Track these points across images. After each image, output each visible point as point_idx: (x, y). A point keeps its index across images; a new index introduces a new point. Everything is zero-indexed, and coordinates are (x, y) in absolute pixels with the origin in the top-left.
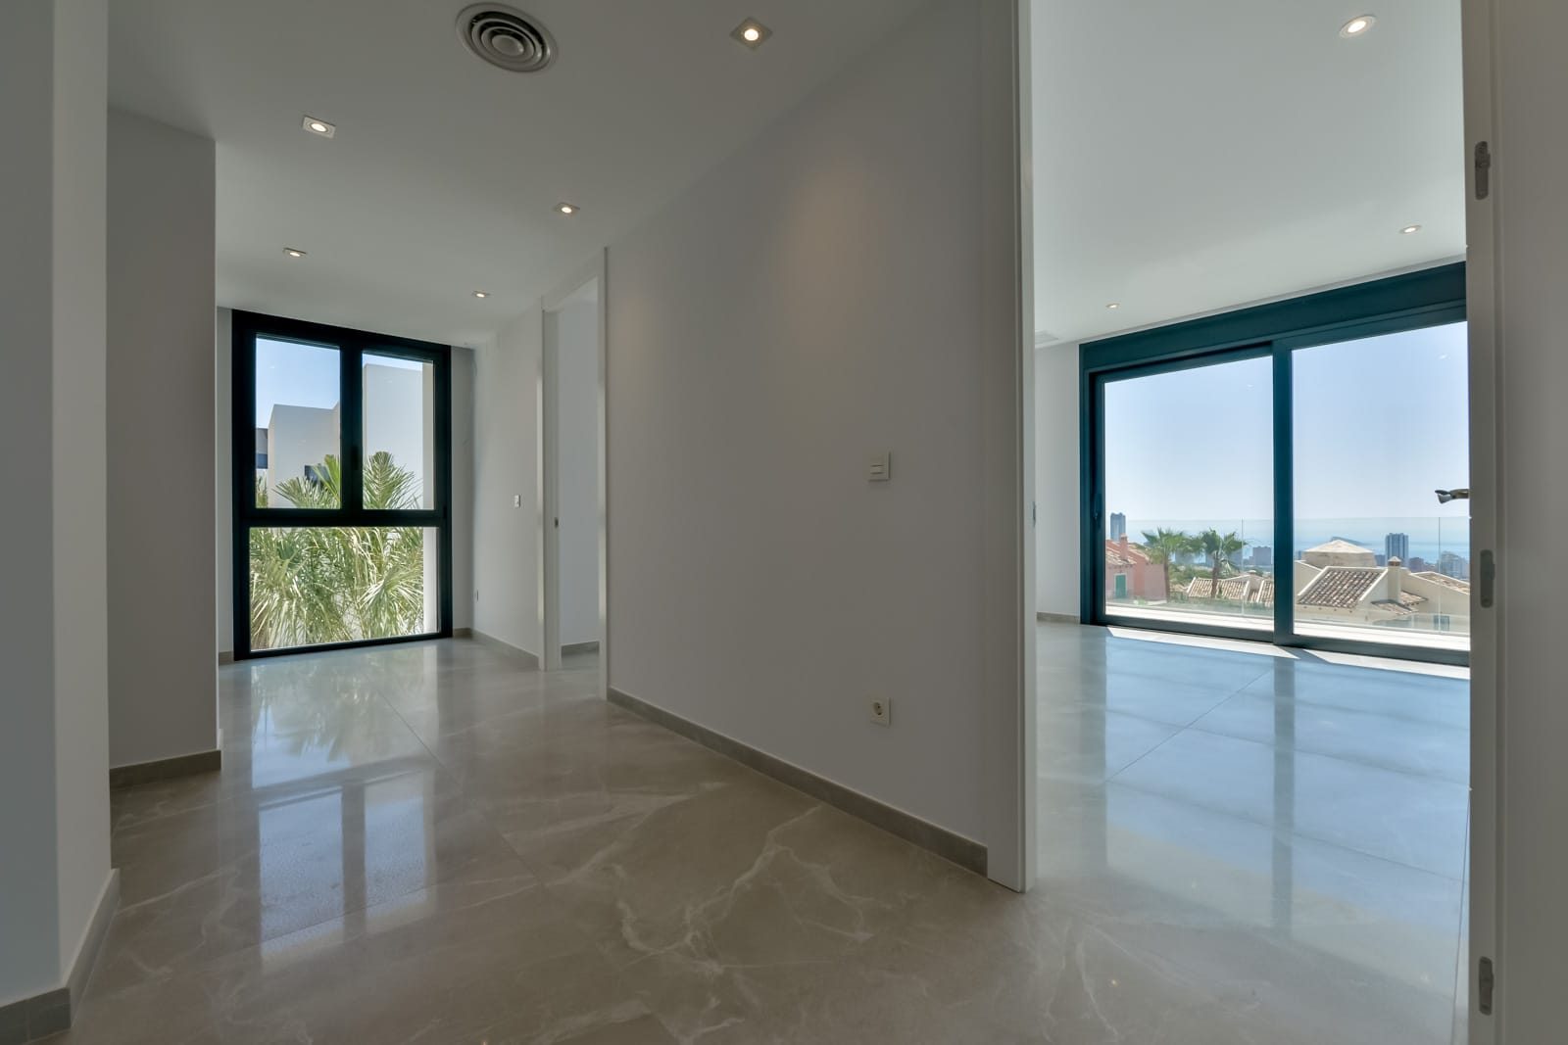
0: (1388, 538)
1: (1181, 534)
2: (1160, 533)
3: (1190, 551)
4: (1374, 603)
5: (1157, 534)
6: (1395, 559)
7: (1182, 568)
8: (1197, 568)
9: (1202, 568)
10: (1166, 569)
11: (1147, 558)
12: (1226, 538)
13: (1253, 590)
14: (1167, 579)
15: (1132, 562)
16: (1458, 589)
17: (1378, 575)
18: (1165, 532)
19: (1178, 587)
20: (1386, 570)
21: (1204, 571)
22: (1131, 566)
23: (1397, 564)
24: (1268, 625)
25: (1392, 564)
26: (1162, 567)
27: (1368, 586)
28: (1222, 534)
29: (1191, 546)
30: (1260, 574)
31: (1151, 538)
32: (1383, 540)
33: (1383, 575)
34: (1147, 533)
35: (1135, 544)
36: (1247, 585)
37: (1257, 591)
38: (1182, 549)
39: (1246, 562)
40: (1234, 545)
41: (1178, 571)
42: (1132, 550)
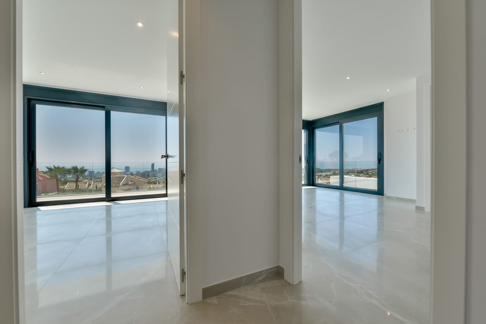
0: (125, 167)
1: (63, 167)
2: (55, 167)
3: (67, 174)
4: (124, 185)
5: (53, 167)
6: (128, 173)
7: (63, 180)
8: (68, 179)
9: (71, 179)
10: (57, 180)
11: (48, 177)
12: (81, 169)
13: (90, 185)
14: (57, 184)
15: (41, 179)
16: (141, 180)
17: (124, 177)
18: (56, 167)
19: (61, 187)
20: (126, 176)
21: (72, 180)
22: (41, 180)
23: (129, 174)
24: (103, 196)
25: (127, 174)
26: (55, 179)
27: (122, 181)
28: (79, 167)
29: (68, 172)
30: (91, 180)
31: (50, 169)
32: (124, 168)
33: (125, 177)
34: (48, 167)
35: (42, 171)
36: (87, 183)
37: (91, 185)
38: (64, 173)
39: (86, 176)
40: (83, 171)
41: (61, 181)
42: (41, 174)
